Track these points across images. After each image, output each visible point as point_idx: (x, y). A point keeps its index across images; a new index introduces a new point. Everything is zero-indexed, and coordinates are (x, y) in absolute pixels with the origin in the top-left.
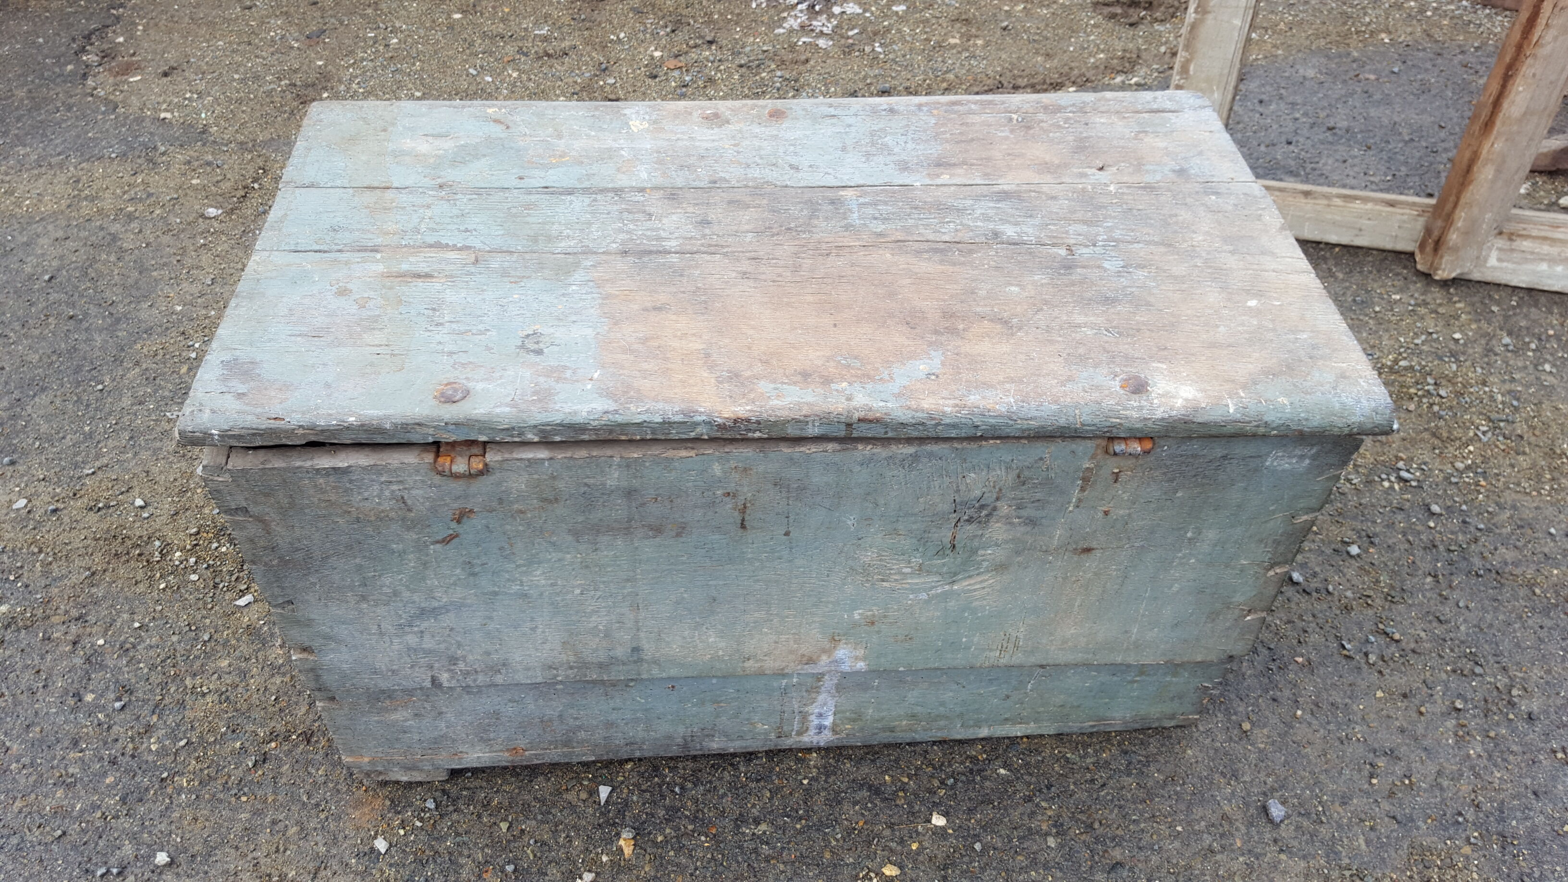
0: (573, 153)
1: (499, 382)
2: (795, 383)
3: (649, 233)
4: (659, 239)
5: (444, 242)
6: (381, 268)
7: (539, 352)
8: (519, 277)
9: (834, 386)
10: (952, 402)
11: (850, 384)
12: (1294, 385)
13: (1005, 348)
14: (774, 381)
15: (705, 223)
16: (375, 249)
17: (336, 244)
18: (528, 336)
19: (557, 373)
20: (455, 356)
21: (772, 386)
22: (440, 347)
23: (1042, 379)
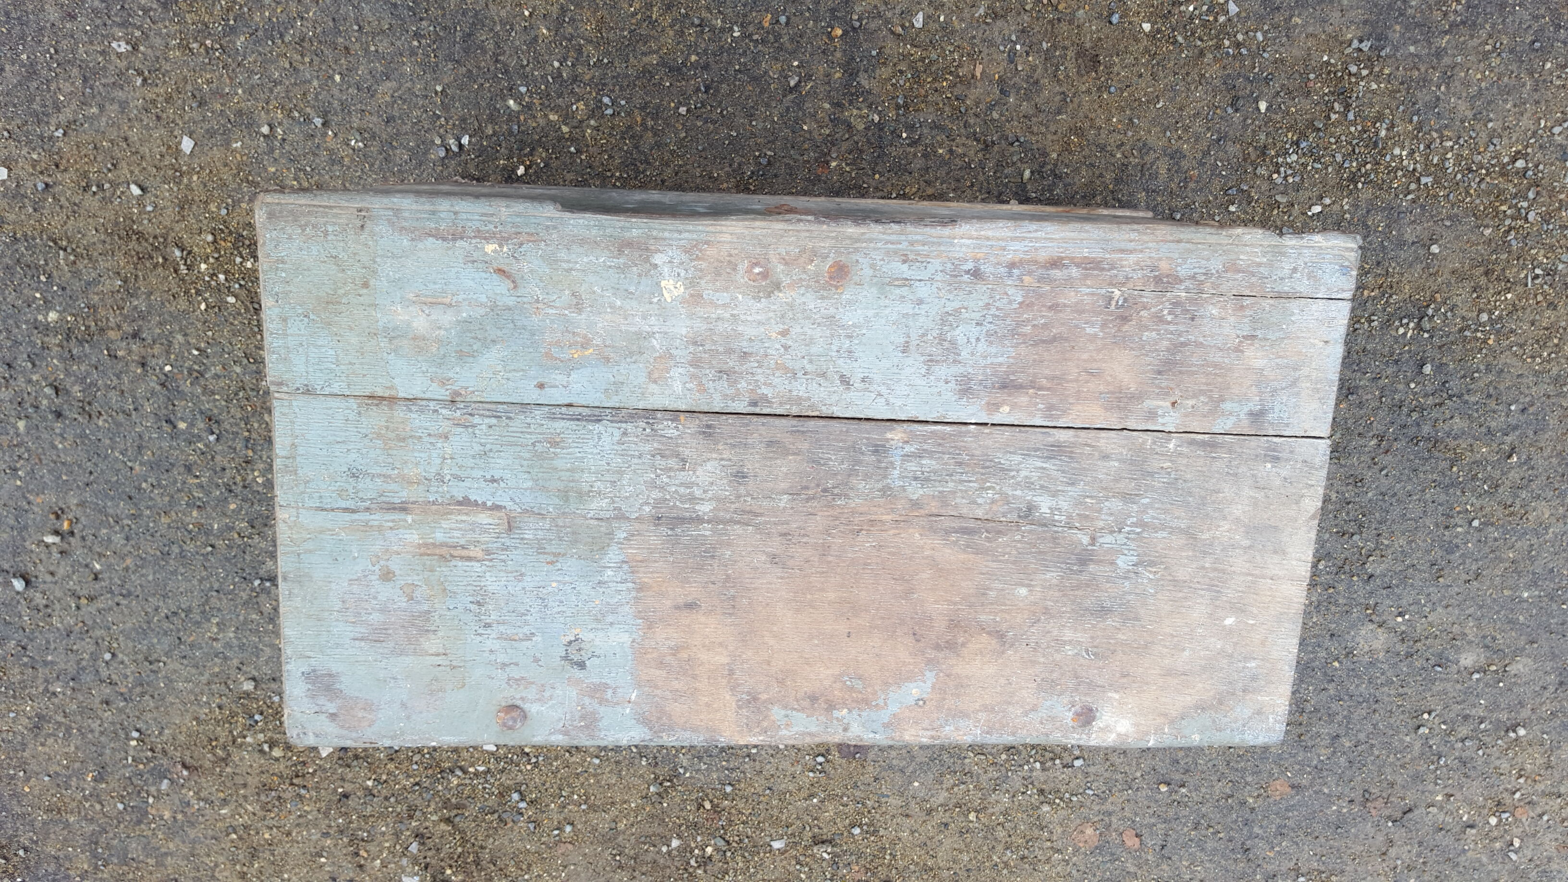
0: (597, 341)
1: (550, 703)
2: (803, 710)
3: (682, 490)
4: (693, 499)
5: (473, 498)
6: (413, 537)
7: (582, 665)
8: (555, 555)
9: (836, 714)
10: (929, 733)
11: (850, 711)
12: (1214, 721)
13: (991, 670)
14: (785, 707)
15: (740, 476)
16: (403, 508)
17: (363, 500)
18: (570, 642)
19: (597, 691)
20: (508, 669)
21: (783, 712)
22: (493, 657)
23: (1011, 709)
